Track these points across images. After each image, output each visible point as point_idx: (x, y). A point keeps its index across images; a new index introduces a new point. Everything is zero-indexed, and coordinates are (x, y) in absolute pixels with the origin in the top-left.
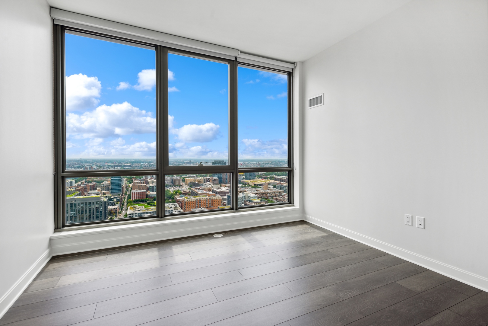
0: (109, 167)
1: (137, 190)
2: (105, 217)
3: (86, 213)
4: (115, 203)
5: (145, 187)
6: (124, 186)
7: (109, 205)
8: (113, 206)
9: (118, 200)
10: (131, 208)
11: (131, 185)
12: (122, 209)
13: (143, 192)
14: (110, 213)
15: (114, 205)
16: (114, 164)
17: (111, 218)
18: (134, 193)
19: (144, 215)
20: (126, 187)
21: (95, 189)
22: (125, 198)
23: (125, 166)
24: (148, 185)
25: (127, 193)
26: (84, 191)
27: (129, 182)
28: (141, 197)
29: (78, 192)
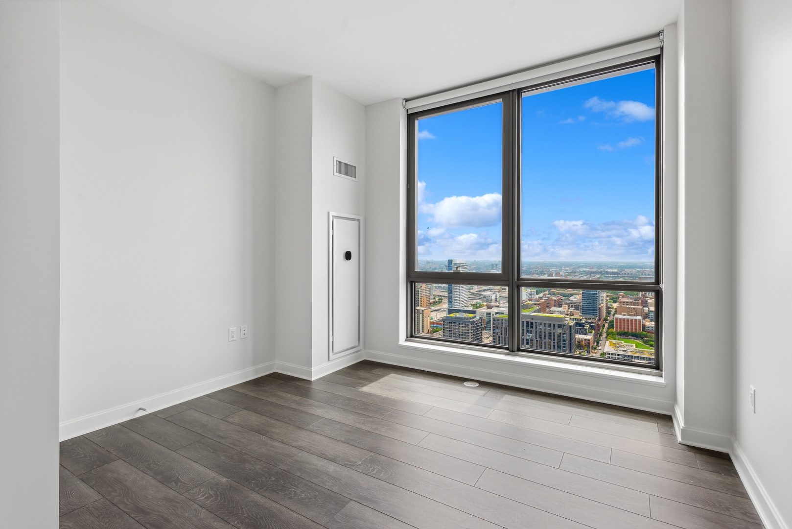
0: (582, 274)
1: (625, 315)
2: (570, 350)
3: (545, 338)
4: (587, 330)
5: (640, 311)
6: (604, 306)
7: (577, 332)
8: (584, 336)
9: (592, 327)
10: (611, 344)
11: (615, 305)
12: (598, 343)
13: (636, 320)
14: (580, 346)
15: (585, 334)
16: (592, 270)
17: (580, 354)
18: (620, 319)
19: (633, 360)
20: (608, 308)
21: (560, 305)
22: (604, 326)
23: (607, 273)
24: (646, 309)
25: (609, 318)
26: (545, 306)
27: (612, 299)
28: (632, 329)
29: (537, 308)
